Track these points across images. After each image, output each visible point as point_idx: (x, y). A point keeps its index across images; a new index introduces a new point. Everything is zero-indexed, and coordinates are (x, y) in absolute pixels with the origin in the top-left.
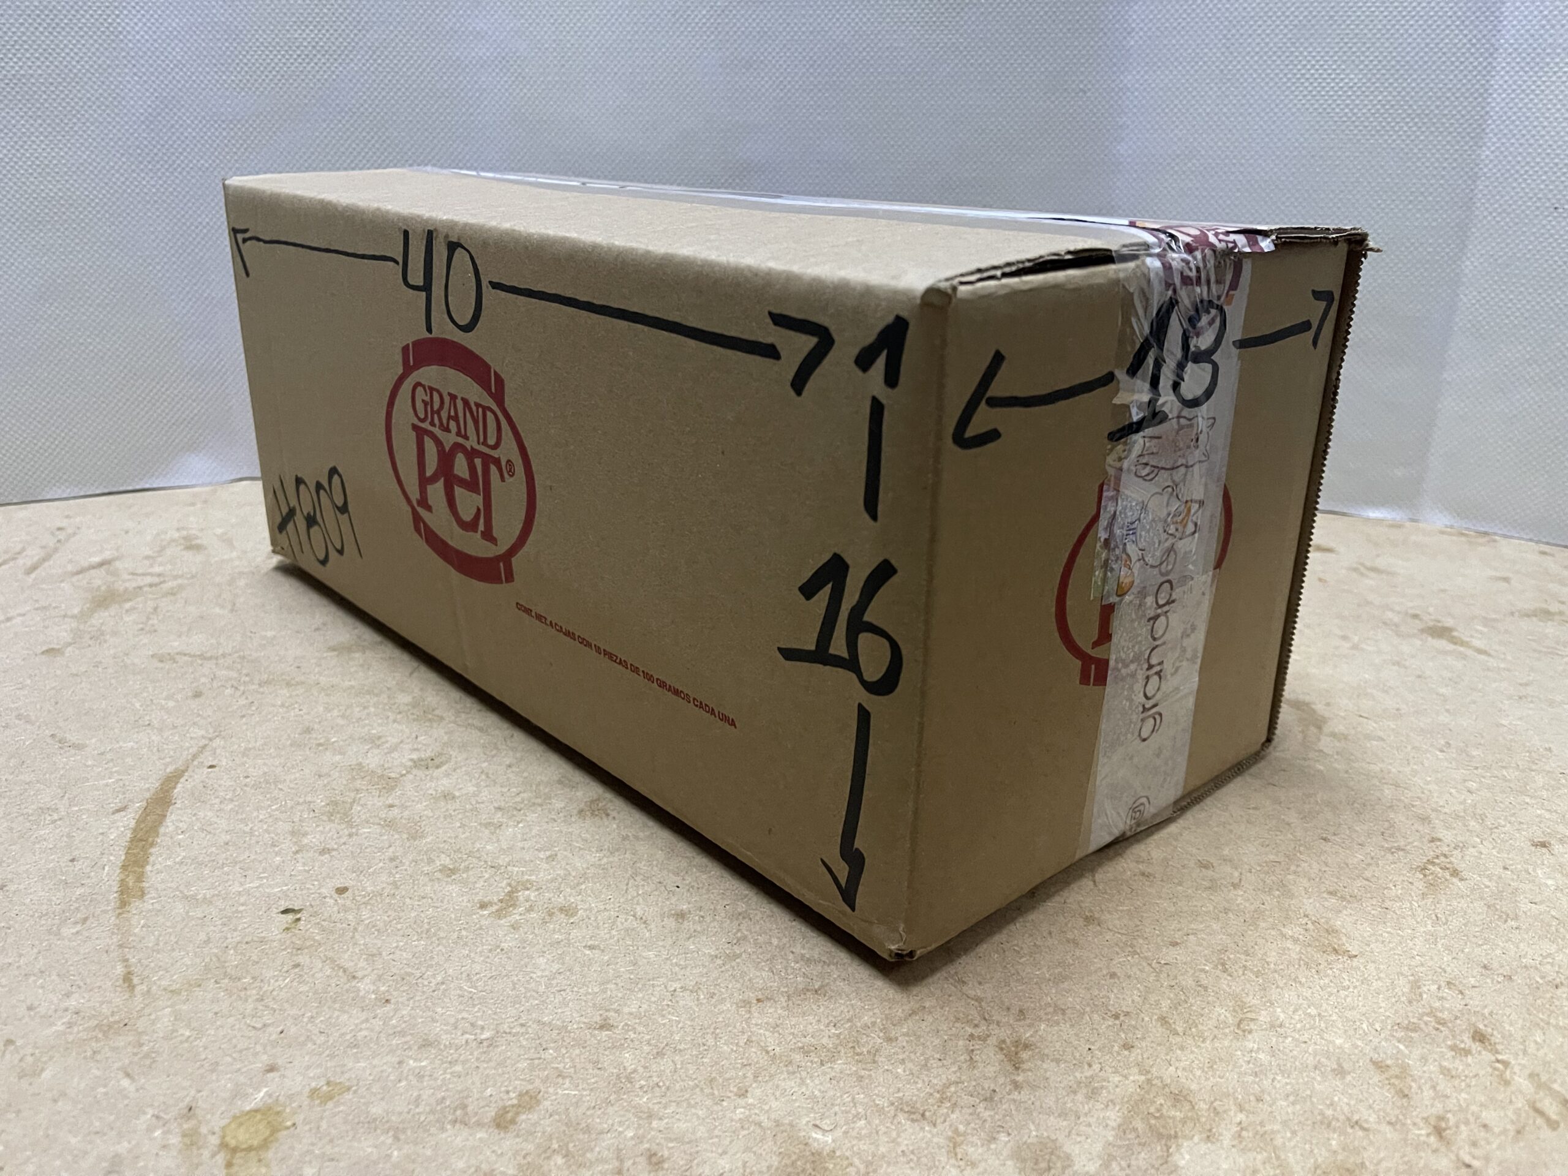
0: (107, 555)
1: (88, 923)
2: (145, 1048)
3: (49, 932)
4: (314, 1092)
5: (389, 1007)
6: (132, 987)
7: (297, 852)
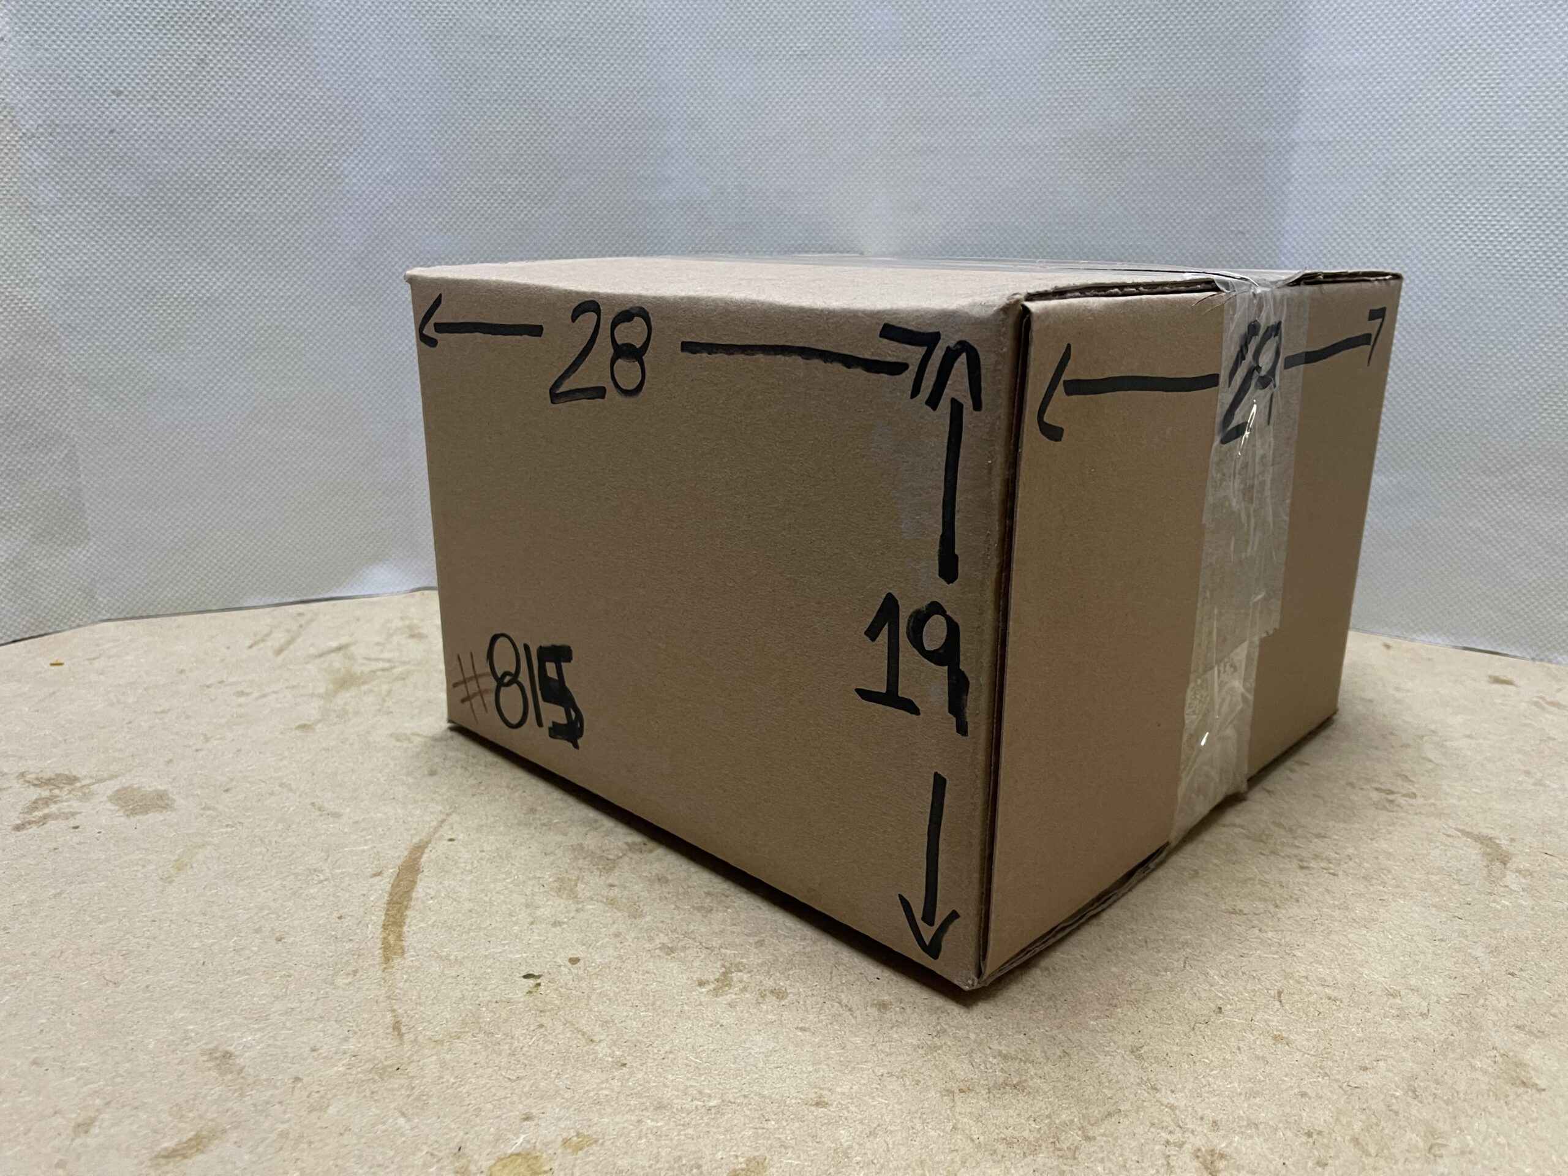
0: (344, 640)
1: (358, 976)
2: (416, 1092)
3: (325, 981)
4: (566, 1142)
5: (625, 1070)
6: (401, 1035)
7: (532, 923)
